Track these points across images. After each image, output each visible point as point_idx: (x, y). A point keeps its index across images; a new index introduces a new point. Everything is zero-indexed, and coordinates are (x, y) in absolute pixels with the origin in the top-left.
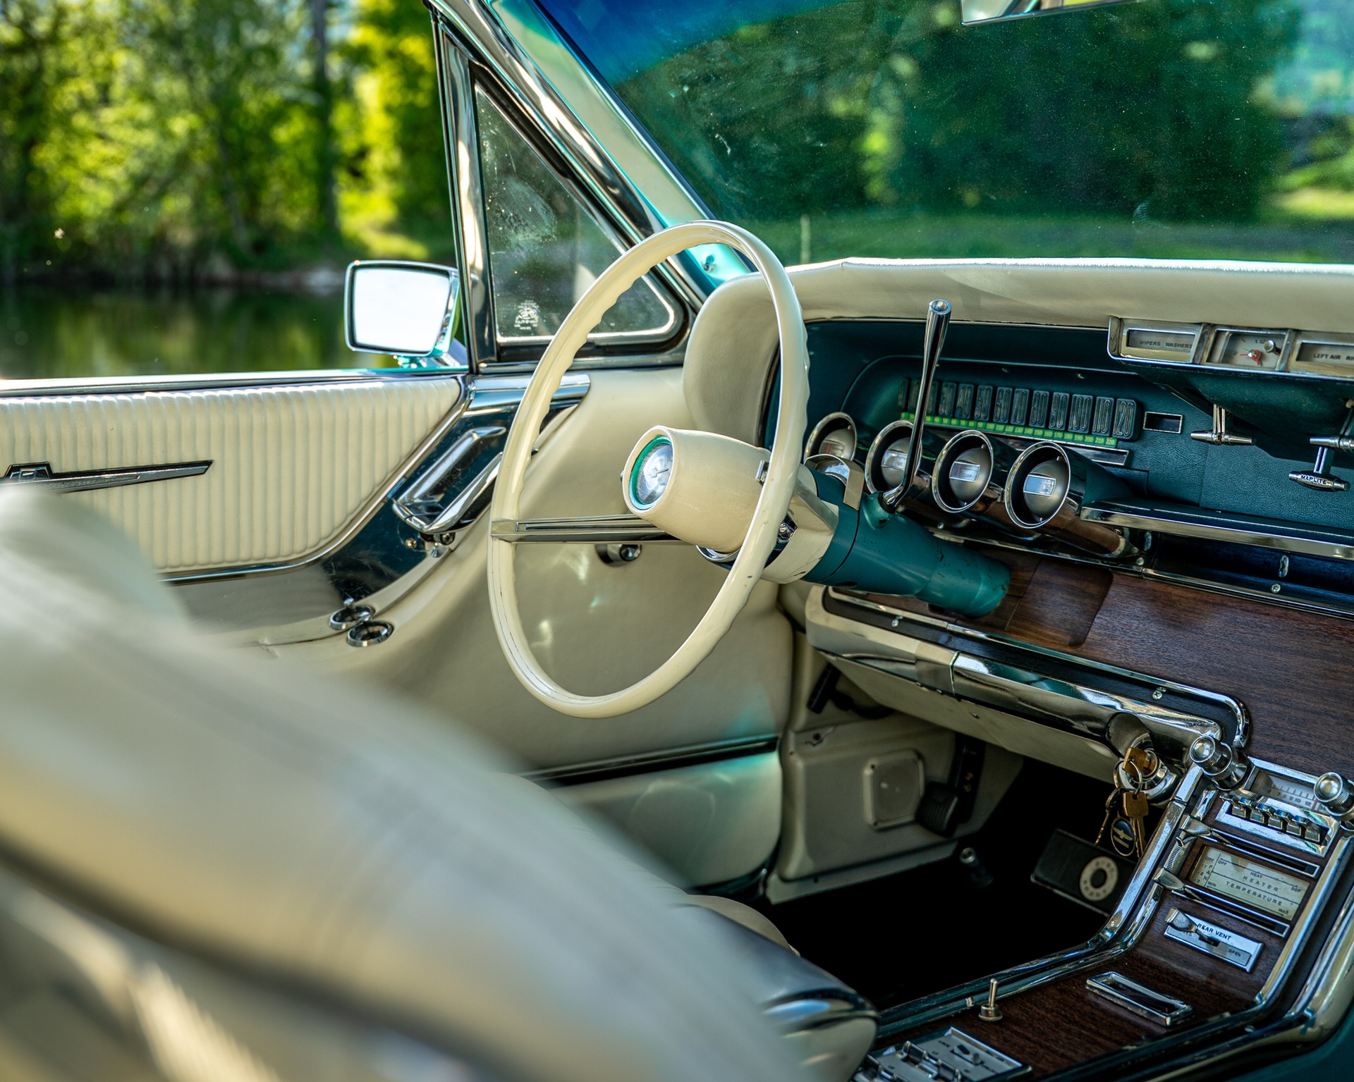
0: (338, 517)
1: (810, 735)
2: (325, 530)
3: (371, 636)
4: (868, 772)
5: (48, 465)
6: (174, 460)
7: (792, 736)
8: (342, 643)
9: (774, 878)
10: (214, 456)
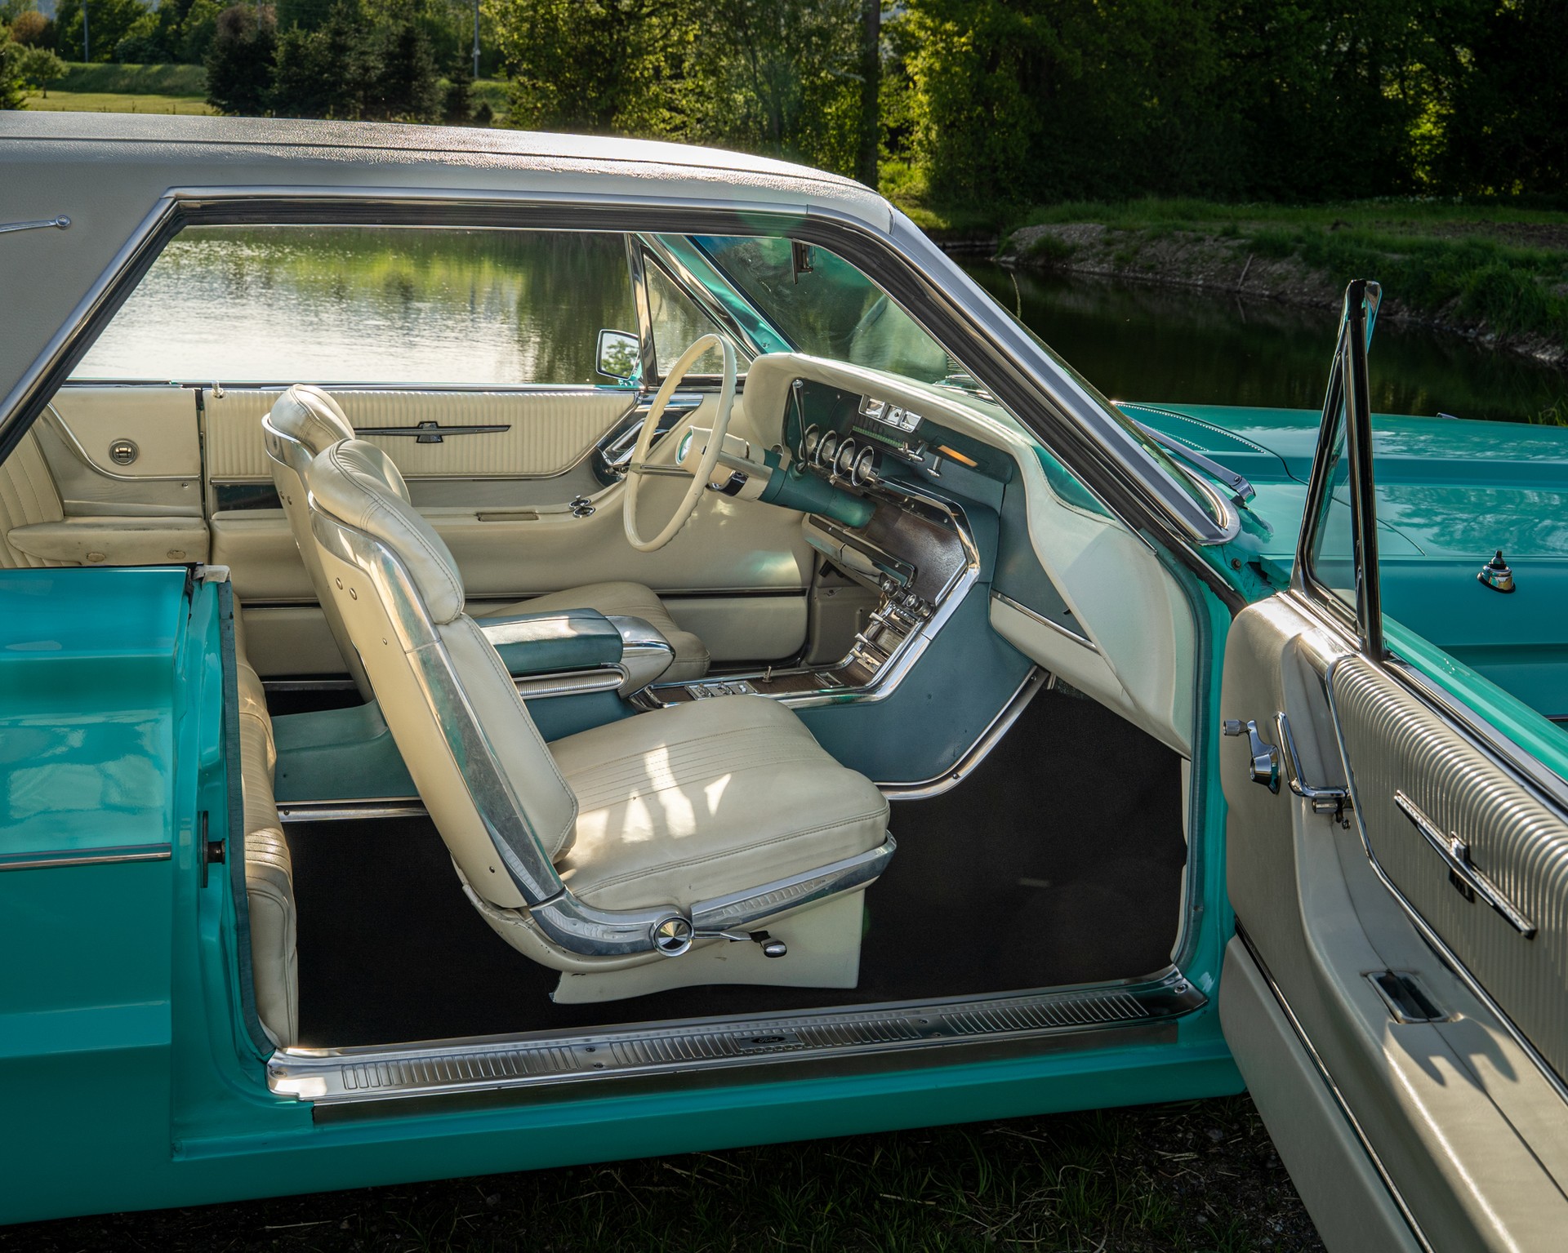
0: (571, 456)
1: (827, 590)
2: (565, 462)
3: (585, 513)
4: (858, 612)
5: (436, 423)
6: (493, 424)
7: (816, 589)
8: (571, 517)
9: (803, 662)
10: (512, 423)
